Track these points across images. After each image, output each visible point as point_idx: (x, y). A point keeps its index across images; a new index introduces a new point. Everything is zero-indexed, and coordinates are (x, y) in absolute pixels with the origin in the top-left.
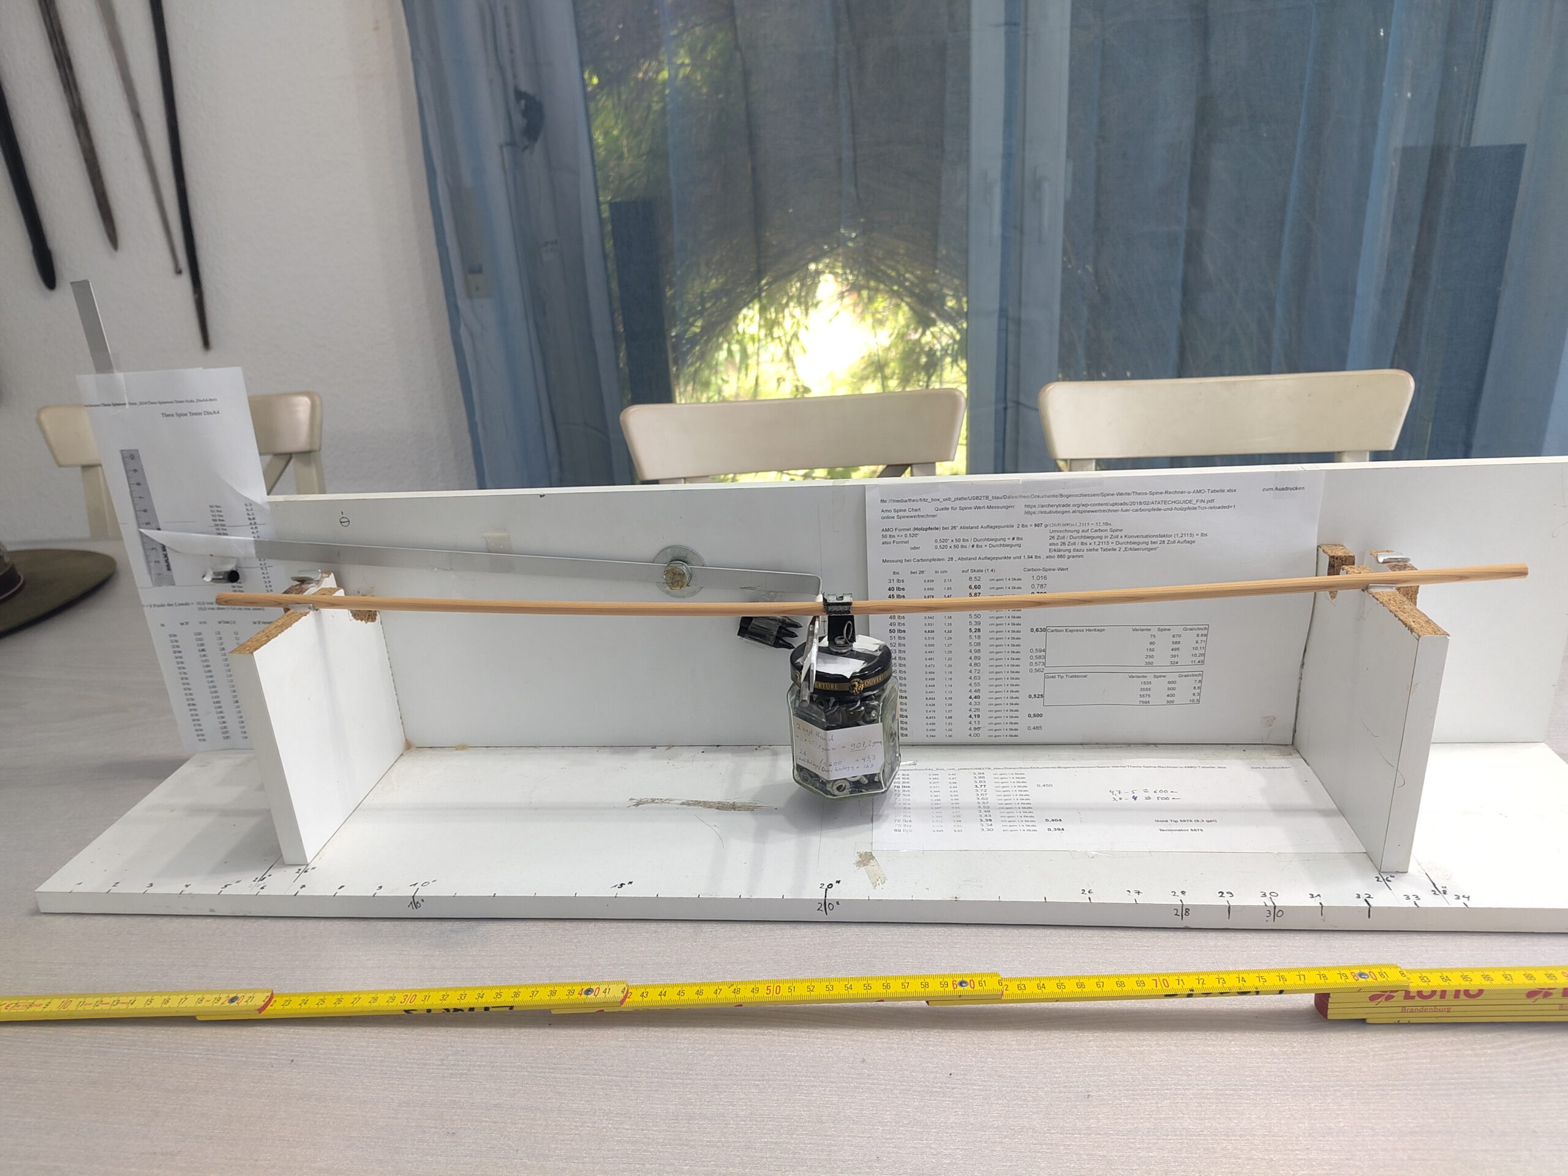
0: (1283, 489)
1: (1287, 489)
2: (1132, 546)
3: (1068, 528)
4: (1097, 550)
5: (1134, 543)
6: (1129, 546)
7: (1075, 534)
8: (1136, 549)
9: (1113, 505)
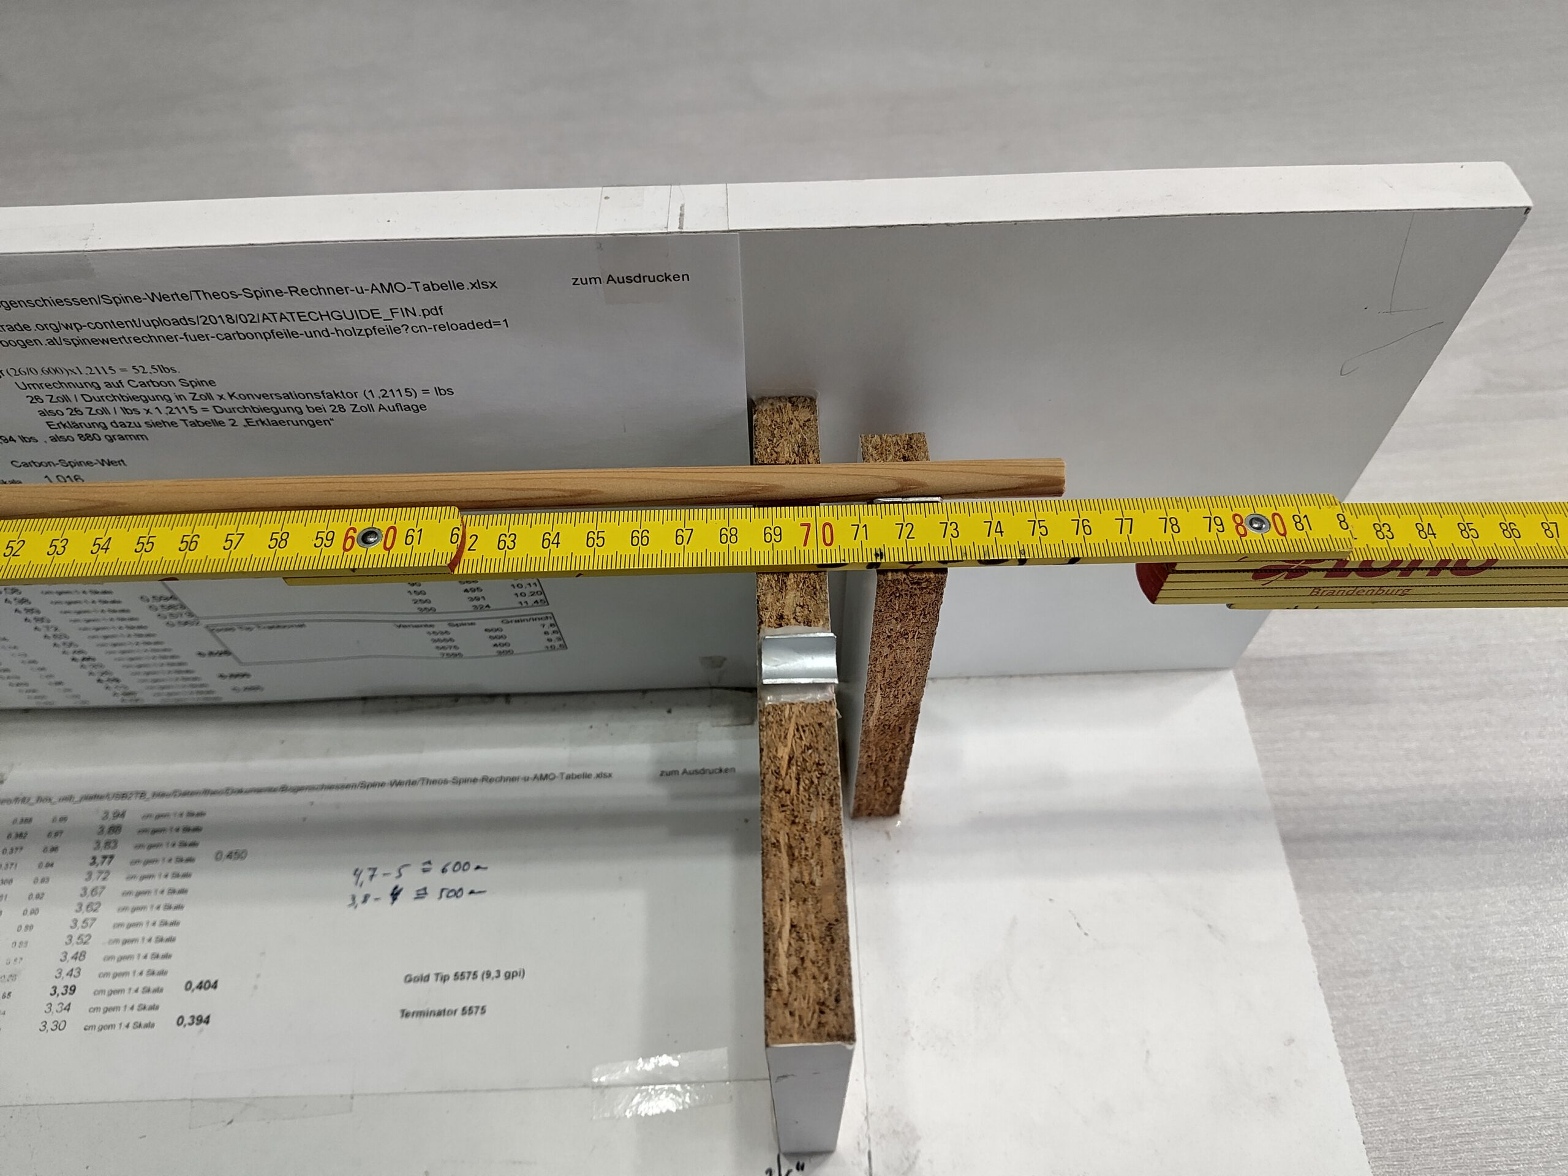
0: (630, 280)
1: (640, 278)
2: (263, 416)
3: (64, 378)
4: (173, 424)
5: (264, 410)
6: (255, 416)
7: (91, 392)
8: (276, 423)
9: (151, 323)
